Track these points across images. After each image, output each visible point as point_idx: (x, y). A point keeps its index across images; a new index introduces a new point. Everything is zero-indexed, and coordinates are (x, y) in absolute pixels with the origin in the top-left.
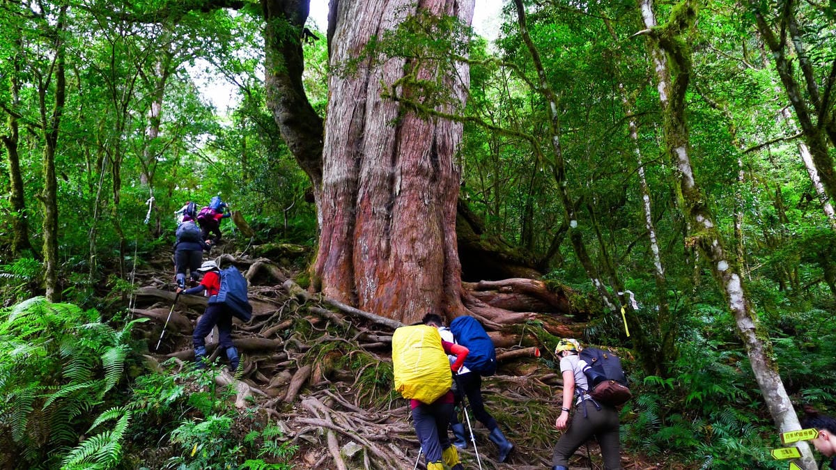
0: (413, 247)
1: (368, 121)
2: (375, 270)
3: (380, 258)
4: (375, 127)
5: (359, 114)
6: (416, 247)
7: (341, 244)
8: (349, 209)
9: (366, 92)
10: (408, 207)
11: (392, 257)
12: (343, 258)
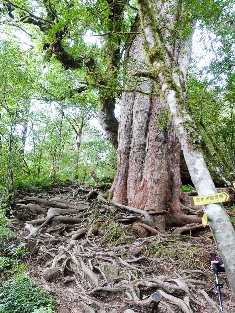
0: (152, 174)
1: (134, 120)
2: (135, 187)
3: (137, 181)
4: (137, 123)
5: (130, 118)
6: (153, 174)
7: (122, 177)
8: (126, 160)
9: (133, 108)
10: (151, 156)
11: (143, 180)
12: (122, 183)
